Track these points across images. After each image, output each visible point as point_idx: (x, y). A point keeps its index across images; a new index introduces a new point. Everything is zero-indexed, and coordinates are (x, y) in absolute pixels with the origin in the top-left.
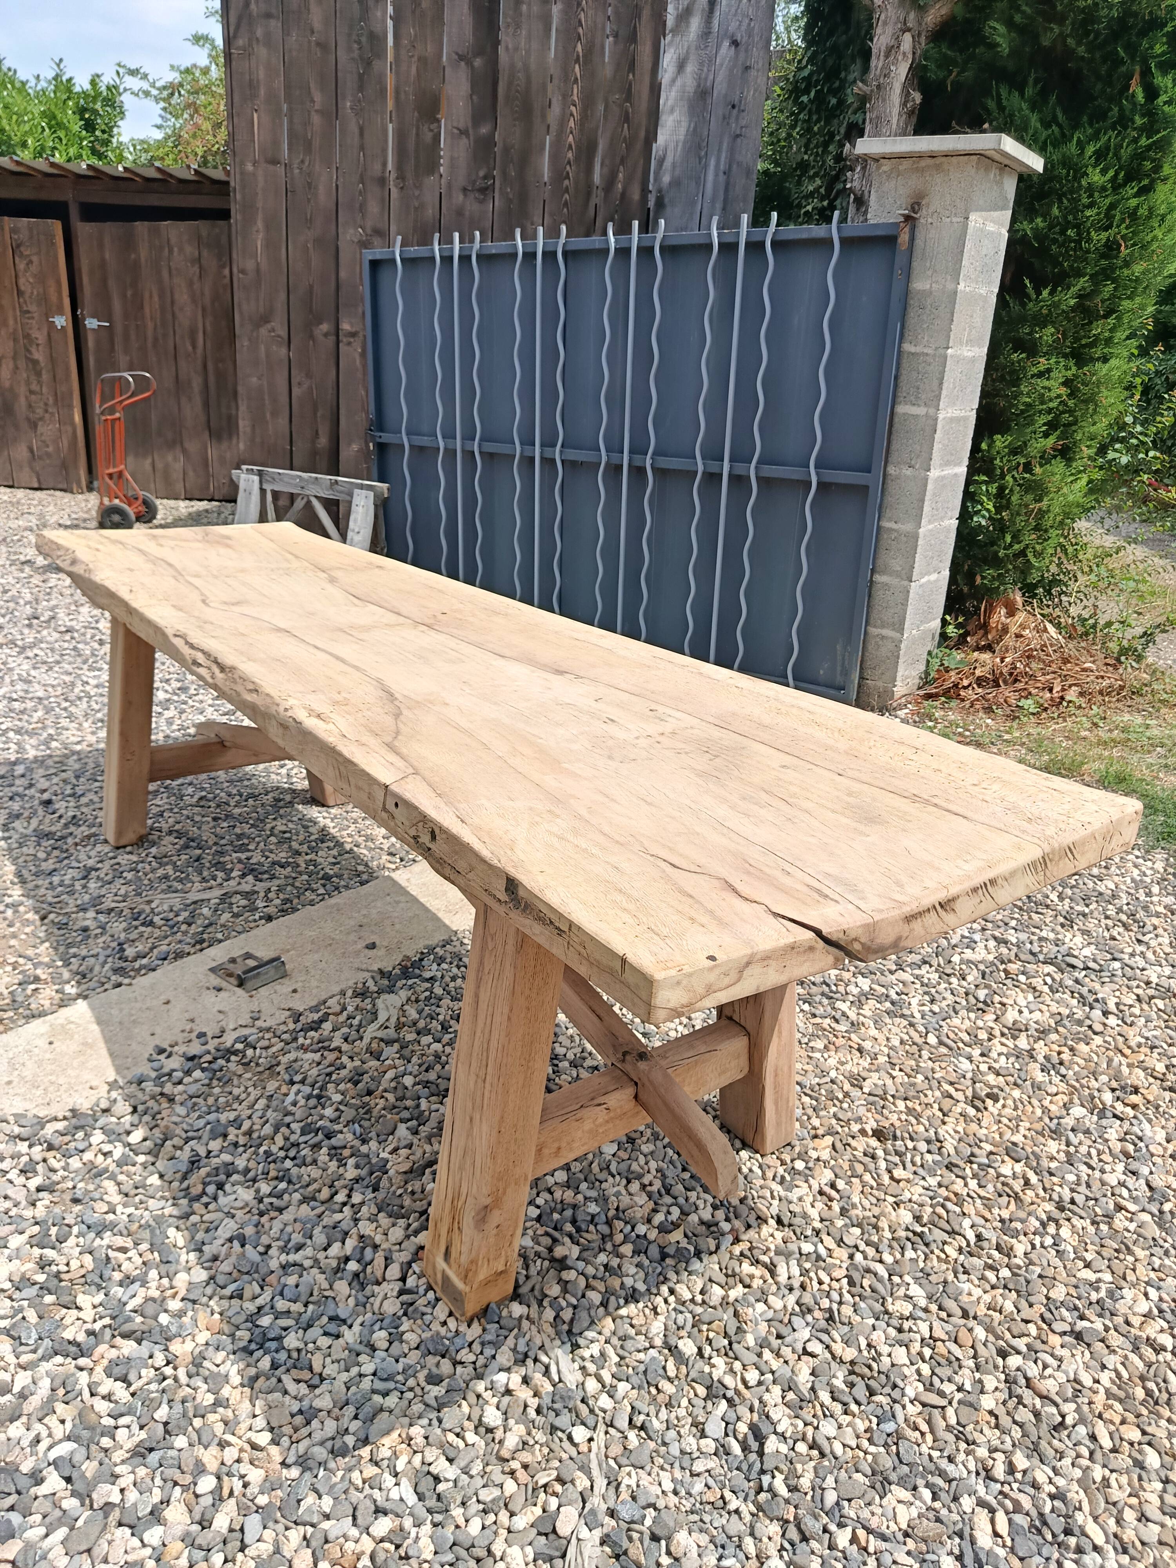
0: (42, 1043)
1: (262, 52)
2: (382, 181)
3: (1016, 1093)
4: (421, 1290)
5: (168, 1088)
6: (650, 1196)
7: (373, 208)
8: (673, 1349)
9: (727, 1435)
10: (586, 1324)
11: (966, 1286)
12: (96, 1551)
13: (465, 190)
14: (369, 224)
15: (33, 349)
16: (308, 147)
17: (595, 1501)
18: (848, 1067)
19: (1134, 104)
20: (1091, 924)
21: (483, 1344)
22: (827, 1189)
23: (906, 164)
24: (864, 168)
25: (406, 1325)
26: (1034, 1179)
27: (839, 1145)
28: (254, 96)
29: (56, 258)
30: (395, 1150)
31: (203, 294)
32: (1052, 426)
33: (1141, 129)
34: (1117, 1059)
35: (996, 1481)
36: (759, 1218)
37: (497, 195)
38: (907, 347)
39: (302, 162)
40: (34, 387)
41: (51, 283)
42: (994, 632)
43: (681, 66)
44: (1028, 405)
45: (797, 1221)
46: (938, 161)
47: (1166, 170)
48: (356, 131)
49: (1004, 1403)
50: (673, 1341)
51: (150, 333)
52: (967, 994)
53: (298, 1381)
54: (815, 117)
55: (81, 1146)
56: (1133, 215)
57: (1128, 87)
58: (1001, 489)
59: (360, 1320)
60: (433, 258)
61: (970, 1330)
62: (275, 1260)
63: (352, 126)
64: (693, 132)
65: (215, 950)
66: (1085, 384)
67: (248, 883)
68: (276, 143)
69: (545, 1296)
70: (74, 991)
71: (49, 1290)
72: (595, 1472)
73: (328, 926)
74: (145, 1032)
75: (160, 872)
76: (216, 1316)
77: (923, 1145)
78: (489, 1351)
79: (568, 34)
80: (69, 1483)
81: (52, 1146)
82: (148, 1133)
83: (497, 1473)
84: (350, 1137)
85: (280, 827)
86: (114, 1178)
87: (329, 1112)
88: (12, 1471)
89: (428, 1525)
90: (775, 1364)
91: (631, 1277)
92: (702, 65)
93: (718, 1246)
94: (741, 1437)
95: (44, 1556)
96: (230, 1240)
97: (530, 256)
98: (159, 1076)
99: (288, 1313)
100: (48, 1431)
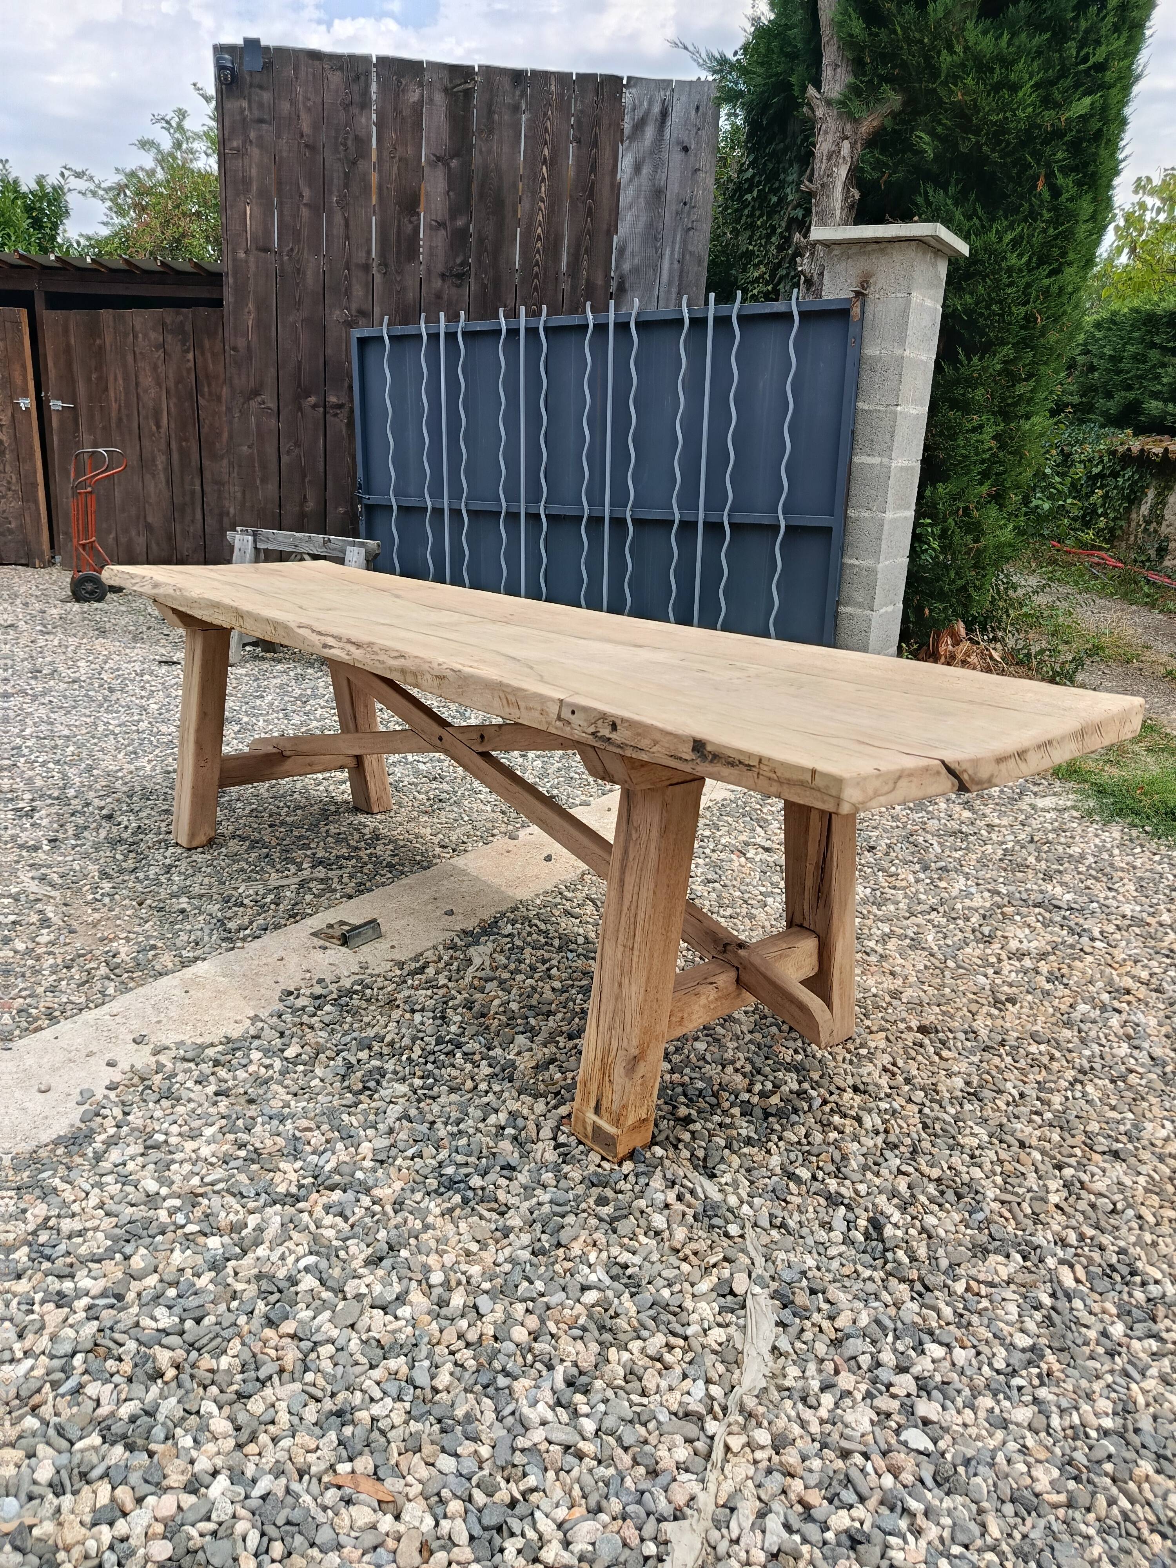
0: (179, 992)
1: (255, 152)
2: (367, 268)
3: (1029, 998)
4: (574, 1144)
5: (305, 1019)
6: (744, 1075)
7: (358, 291)
8: (791, 1176)
9: (849, 1229)
10: (718, 1159)
11: (1019, 1126)
12: (359, 1326)
13: (443, 276)
14: (354, 306)
16: (297, 238)
17: (758, 1271)
18: (885, 985)
19: (1042, 201)
20: (1067, 878)
21: (637, 1175)
22: (890, 1067)
23: (854, 249)
24: (812, 254)
25: (566, 1168)
26: (1057, 1054)
27: (892, 1038)
28: (248, 191)
29: (23, 344)
30: (518, 1054)
31: (167, 377)
32: (985, 475)
33: (1049, 222)
34: (1108, 970)
35: (1071, 1246)
36: (838, 1088)
37: (472, 280)
38: (861, 405)
39: (292, 250)
41: (17, 367)
42: (943, 660)
43: (637, 168)
44: (966, 457)
45: (871, 1088)
46: (882, 246)
47: (1071, 256)
48: (342, 222)
49: (1066, 1199)
50: (791, 1169)
51: (114, 414)
52: (974, 931)
53: (489, 1210)
54: (758, 213)
55: (244, 1061)
56: (1046, 292)
57: (1035, 187)
58: (944, 531)
59: (527, 1167)
60: (421, 335)
61: (1029, 1154)
62: (442, 1131)
63: (338, 219)
64: (650, 226)
65: (308, 921)
66: (1012, 438)
67: (320, 872)
68: (268, 233)
69: (680, 1140)
70: (191, 954)
71: (253, 1161)
72: (753, 1254)
73: (406, 900)
74: (269, 980)
75: (235, 867)
76: (404, 1171)
77: (961, 1036)
78: (643, 1180)
79: (536, 139)
80: (322, 1283)
81: (217, 1063)
82: (299, 1050)
83: (673, 1260)
84: (477, 1045)
85: (333, 830)
86: (281, 1083)
87: (453, 1029)
88: (271, 1278)
89: (627, 1295)
90: (877, 1181)
91: (745, 1129)
92: (656, 168)
93: (810, 1107)
94: (862, 1229)
95: (318, 1330)
96: (399, 1119)
97: (513, 332)
98: (294, 1011)
99: (466, 1164)
100: (291, 1250)
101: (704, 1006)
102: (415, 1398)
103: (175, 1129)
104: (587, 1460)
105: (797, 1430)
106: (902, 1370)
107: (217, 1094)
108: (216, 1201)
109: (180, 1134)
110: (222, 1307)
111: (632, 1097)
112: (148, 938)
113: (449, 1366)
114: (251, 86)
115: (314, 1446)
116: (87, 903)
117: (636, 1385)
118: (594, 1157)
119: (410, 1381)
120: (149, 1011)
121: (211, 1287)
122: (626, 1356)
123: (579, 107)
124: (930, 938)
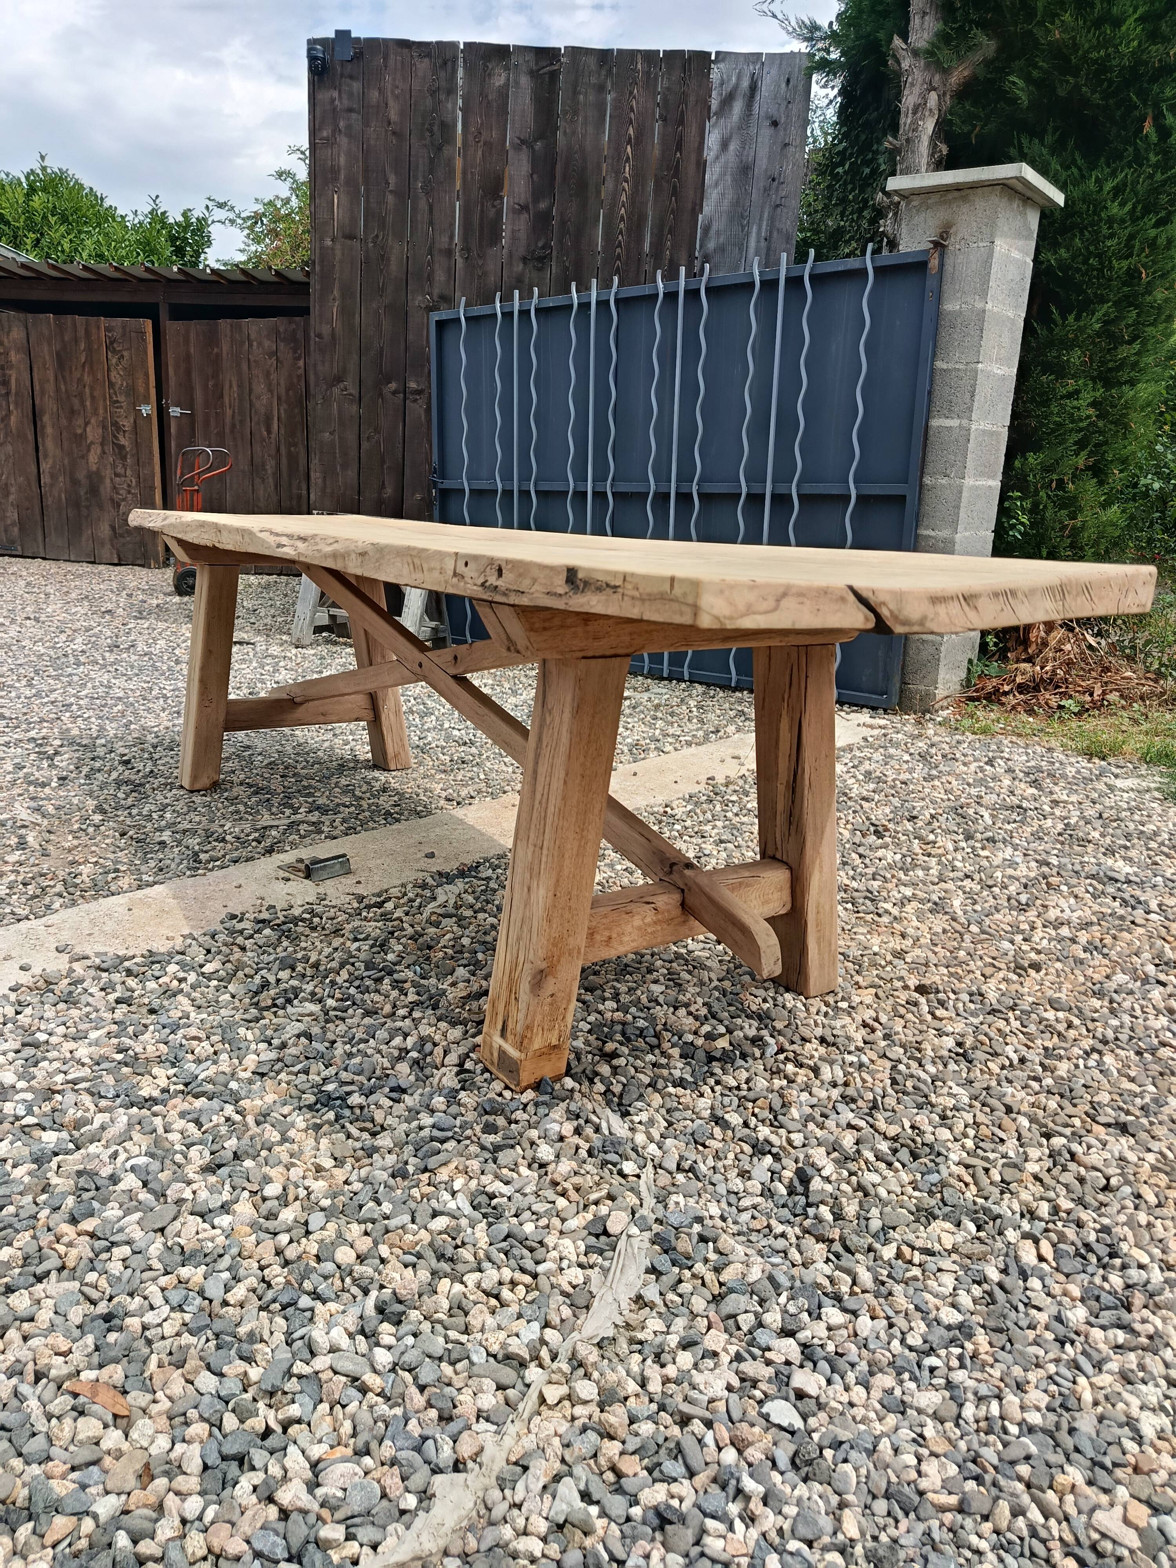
0: (123, 910)
1: (343, 141)
2: (449, 253)
3: (1058, 965)
4: (478, 1071)
5: (240, 940)
6: (696, 1018)
7: (440, 276)
8: (718, 1120)
9: (772, 1181)
10: (635, 1096)
11: (1010, 1090)
12: (168, 1230)
13: (524, 260)
14: (436, 292)
15: (121, 437)
16: (382, 225)
17: (644, 1213)
18: (891, 945)
19: (1149, 144)
20: (1133, 853)
21: (537, 1105)
22: (871, 1022)
23: (934, 198)
24: (896, 214)
25: (462, 1095)
26: (1076, 1022)
27: (882, 995)
28: (336, 179)
29: (146, 353)
30: (453, 984)
31: (278, 384)
32: (1081, 444)
33: (1156, 166)
34: (1159, 942)
35: (1041, 1219)
36: (802, 1038)
37: (554, 262)
38: (939, 364)
39: (377, 236)
40: (120, 470)
41: (140, 375)
42: (1034, 647)
43: (724, 145)
44: (1059, 425)
45: (841, 1041)
46: (963, 193)
48: (426, 208)
49: (1049, 1170)
50: (720, 1113)
51: (228, 420)
52: (1009, 899)
53: (362, 1130)
54: (849, 187)
55: (157, 974)
56: (1153, 244)
57: (1142, 128)
58: (1035, 505)
59: (420, 1091)
60: (495, 315)
61: (1014, 1120)
62: (340, 1049)
63: (423, 204)
64: (736, 203)
65: (281, 856)
66: (1113, 406)
67: (314, 817)
68: (354, 220)
69: (597, 1074)
70: (151, 879)
71: (126, 1065)
72: (644, 1193)
73: (390, 844)
74: (218, 905)
75: (232, 809)
76: (284, 1085)
77: (965, 997)
78: (542, 1110)
79: (621, 119)
80: (145, 1184)
81: (129, 973)
82: (221, 966)
83: (550, 1194)
84: (410, 974)
85: (344, 782)
86: (188, 996)
87: (391, 957)
88: (92, 1174)
89: (483, 1225)
90: (819, 1133)
91: (679, 1070)
92: (743, 144)
93: (763, 1054)
94: (786, 1181)
95: (121, 1230)
96: (298, 1036)
97: (584, 306)
98: (232, 932)
99: (352, 1083)
100: (126, 1150)
101: (639, 928)
102: (202, 1309)
103: (62, 1030)
104: (370, 1395)
105: (632, 1387)
106: (787, 1333)
107: (118, 1001)
108: (70, 1097)
109: (65, 1036)
110: (29, 1199)
111: (539, 1018)
112: (116, 862)
113: (252, 1281)
114: (342, 76)
115: (64, 1349)
116: (71, 832)
117: (460, 1320)
118: (497, 1086)
119: (201, 1293)
120: (86, 923)
121: (27, 1179)
122: (458, 1287)
123: (666, 83)
124: (957, 903)
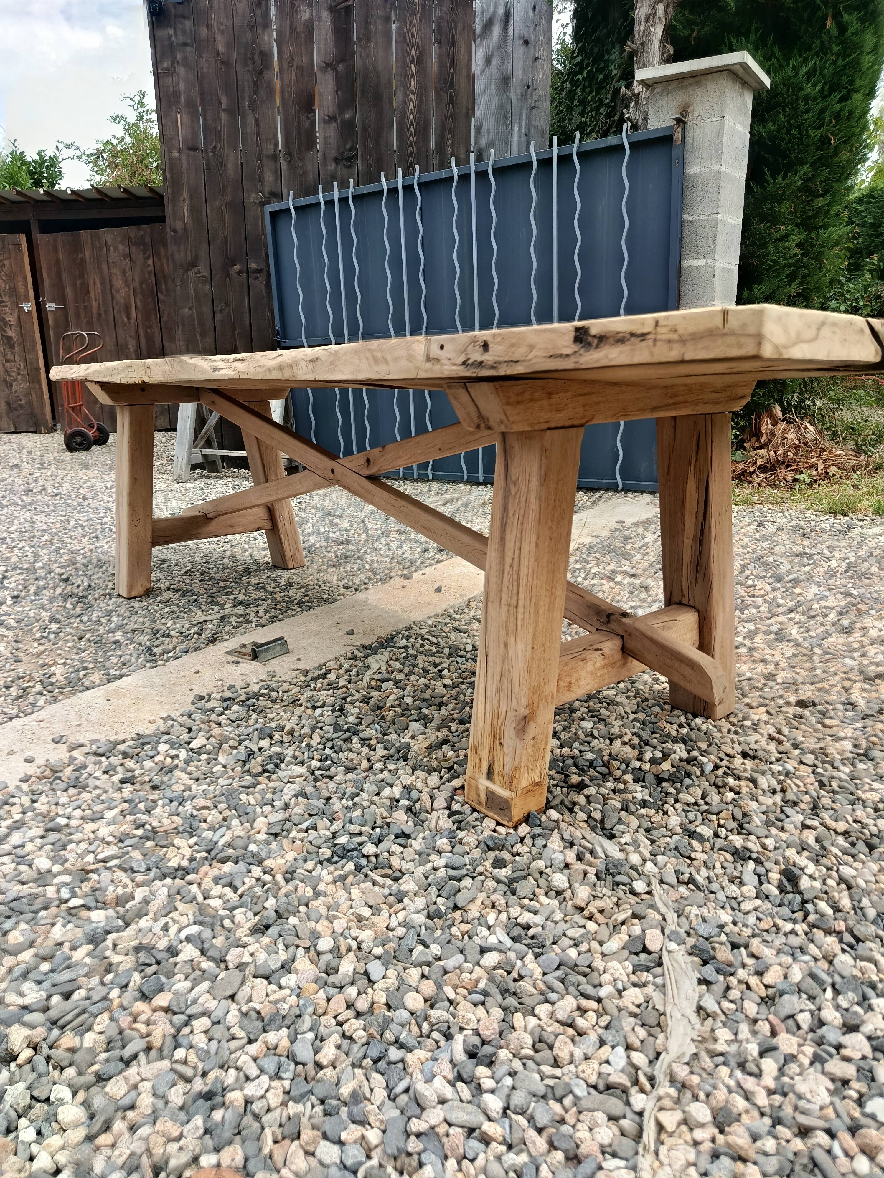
0: (102, 701)
1: (182, 70)
2: (275, 157)
4: (468, 812)
5: (213, 717)
6: (633, 747)
7: (269, 177)
8: (692, 834)
9: (761, 883)
10: (615, 820)
12: (239, 996)
13: (336, 160)
14: (267, 189)
15: (8, 330)
16: (219, 137)
17: (671, 927)
18: (759, 670)
19: (831, 38)
21: (533, 837)
22: (775, 735)
23: (674, 85)
24: (636, 103)
25: (461, 834)
27: (773, 712)
28: (178, 102)
29: (23, 261)
30: (413, 737)
31: (133, 280)
32: (793, 277)
33: (838, 54)
36: (728, 755)
37: (359, 162)
38: (686, 217)
39: (215, 147)
40: (10, 356)
41: (20, 279)
42: (764, 437)
43: (488, 61)
44: (775, 262)
45: (760, 753)
46: (697, 79)
47: (858, 83)
48: (254, 122)
50: (692, 827)
51: (95, 311)
53: (383, 876)
54: (588, 90)
55: (151, 753)
56: (838, 116)
57: (825, 25)
59: (421, 835)
60: (319, 203)
62: (337, 805)
63: (250, 119)
64: (500, 107)
65: (226, 644)
66: (813, 246)
67: (240, 610)
68: (195, 135)
69: (575, 804)
70: (118, 673)
71: (148, 839)
72: (663, 910)
73: (313, 625)
74: (185, 688)
75: (167, 610)
76: (298, 842)
77: (840, 707)
78: (540, 842)
79: (404, 45)
80: (203, 952)
81: (125, 755)
82: (205, 742)
83: (578, 919)
84: (373, 732)
85: (254, 581)
86: (184, 770)
87: (351, 719)
88: (150, 949)
89: (530, 957)
90: (784, 836)
91: (640, 793)
92: (503, 59)
93: (702, 771)
94: (776, 883)
95: (195, 1001)
96: (296, 796)
97: (393, 191)
98: (204, 711)
99: (360, 834)
100: (174, 921)
101: (592, 673)
102: (296, 1075)
103: (78, 813)
104: (494, 1144)
105: (740, 1103)
106: (851, 1028)
107: (122, 782)
108: (106, 876)
109: (82, 818)
110: (95, 981)
111: (524, 759)
112: (82, 662)
113: (336, 1038)
114: (175, 16)
115: (176, 1134)
116: (35, 640)
117: (546, 1054)
118: (490, 823)
119: (291, 1056)
120: (72, 716)
121: (88, 960)
122: (532, 1021)
123: (438, 13)
124: (794, 632)
